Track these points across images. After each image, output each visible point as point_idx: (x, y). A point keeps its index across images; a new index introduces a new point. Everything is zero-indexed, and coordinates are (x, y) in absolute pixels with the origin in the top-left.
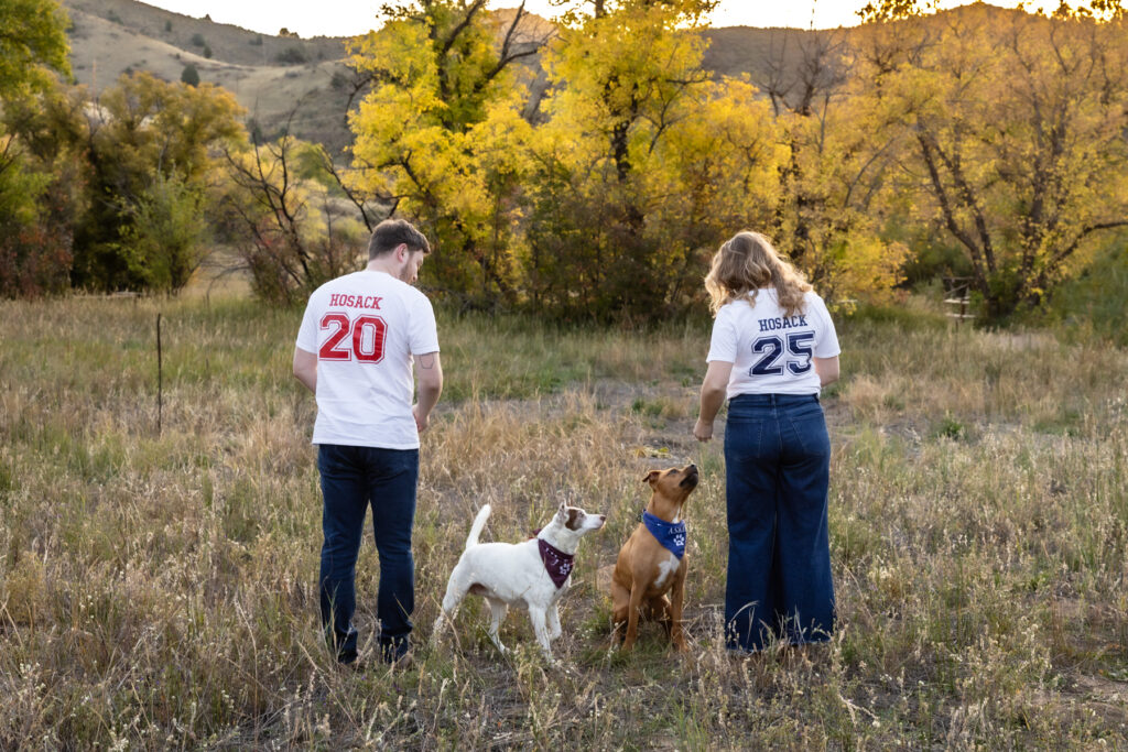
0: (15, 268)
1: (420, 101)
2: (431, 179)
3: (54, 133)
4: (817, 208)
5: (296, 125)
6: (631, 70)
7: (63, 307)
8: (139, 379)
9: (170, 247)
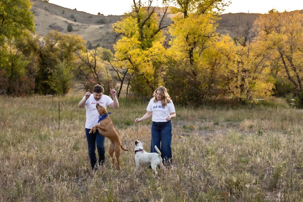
0: (19, 88)
1: (134, 41)
2: (136, 64)
3: (29, 48)
4: (247, 73)
5: (102, 43)
6: (194, 33)
7: (32, 99)
8: (54, 118)
9: (63, 82)
